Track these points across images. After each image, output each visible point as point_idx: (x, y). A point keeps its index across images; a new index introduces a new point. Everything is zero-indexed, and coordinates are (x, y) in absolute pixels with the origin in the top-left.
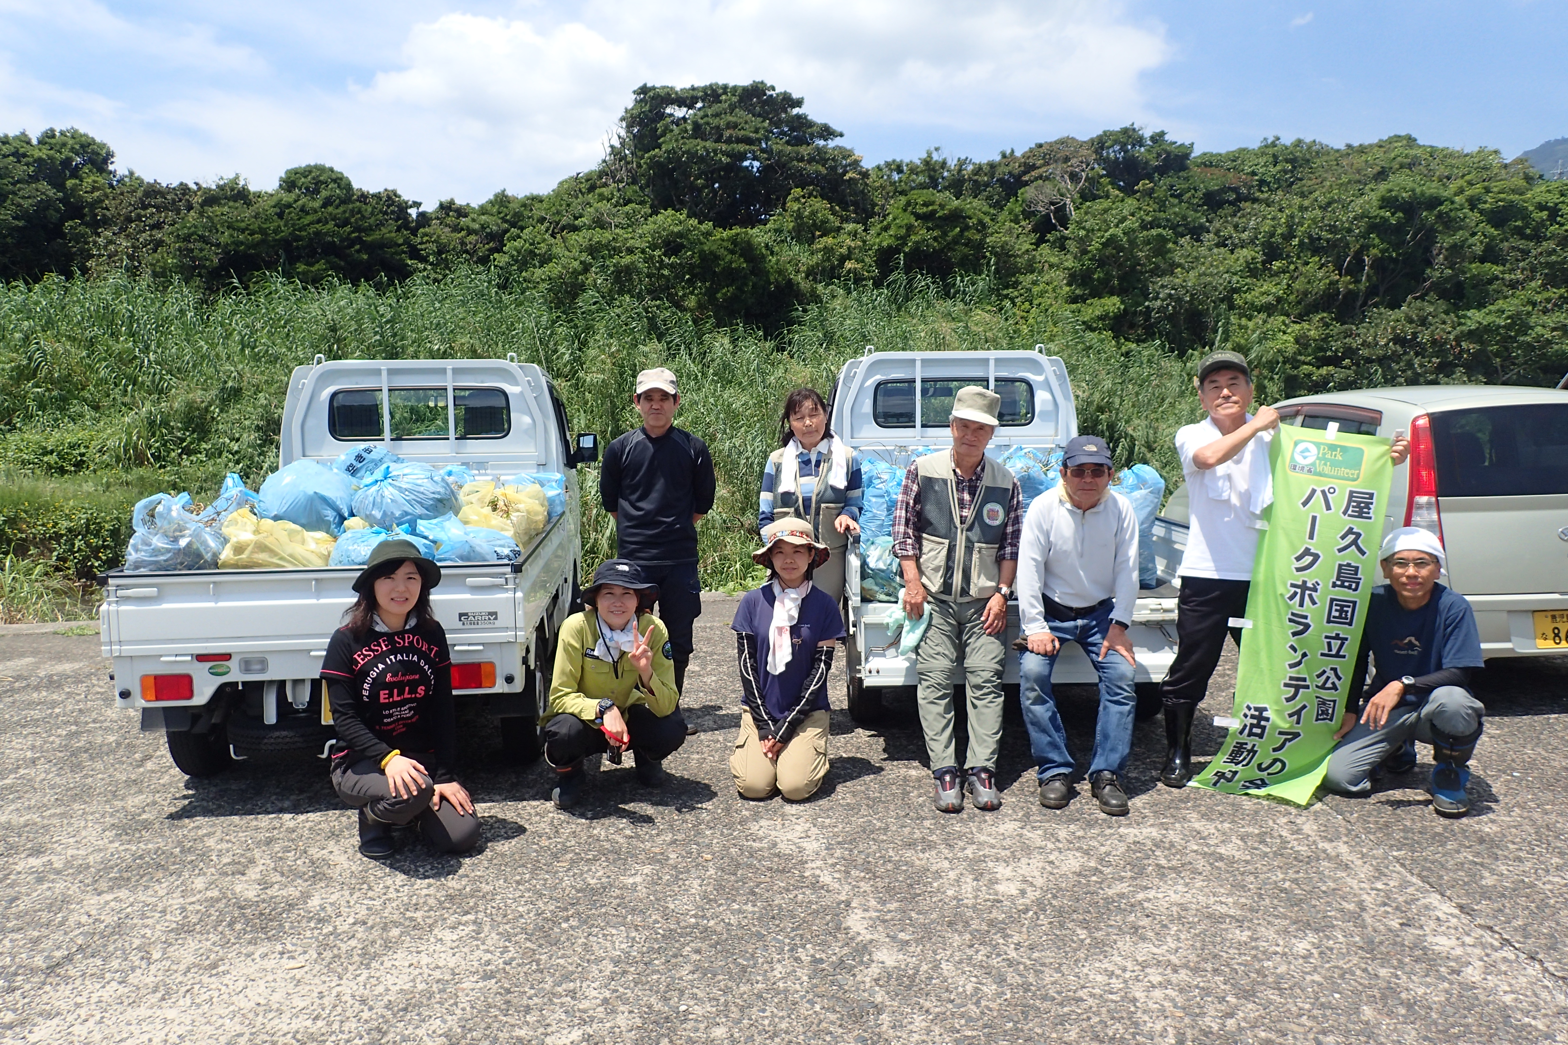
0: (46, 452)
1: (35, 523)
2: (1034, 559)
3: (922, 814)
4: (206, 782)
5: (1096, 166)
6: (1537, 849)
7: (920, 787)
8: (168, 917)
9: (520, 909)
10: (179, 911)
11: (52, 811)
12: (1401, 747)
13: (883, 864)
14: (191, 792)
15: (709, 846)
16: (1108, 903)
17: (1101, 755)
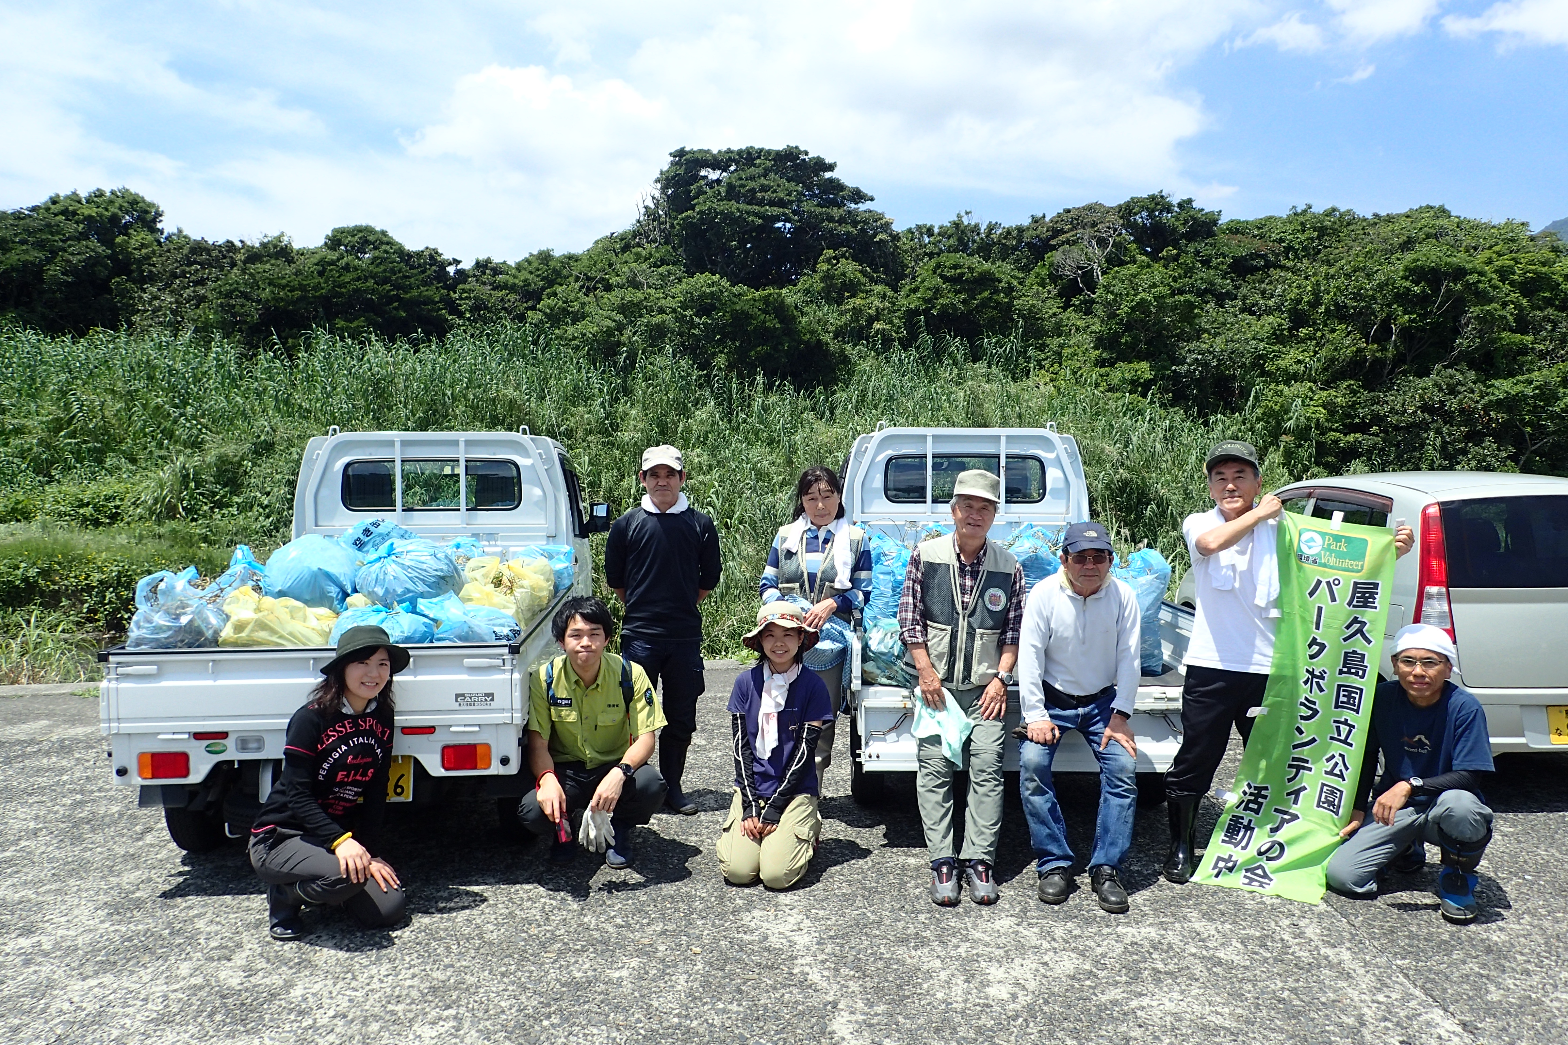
0: (83, 505)
1: (68, 575)
2: (1034, 646)
3: (918, 906)
4: (203, 857)
5: (1124, 231)
6: (1546, 961)
7: (918, 877)
8: (149, 1006)
9: (503, 1004)
10: (161, 1000)
11: (47, 887)
12: (1409, 847)
13: (874, 962)
14: (187, 868)
15: (699, 937)
16: (1101, 1011)
17: (1101, 848)
